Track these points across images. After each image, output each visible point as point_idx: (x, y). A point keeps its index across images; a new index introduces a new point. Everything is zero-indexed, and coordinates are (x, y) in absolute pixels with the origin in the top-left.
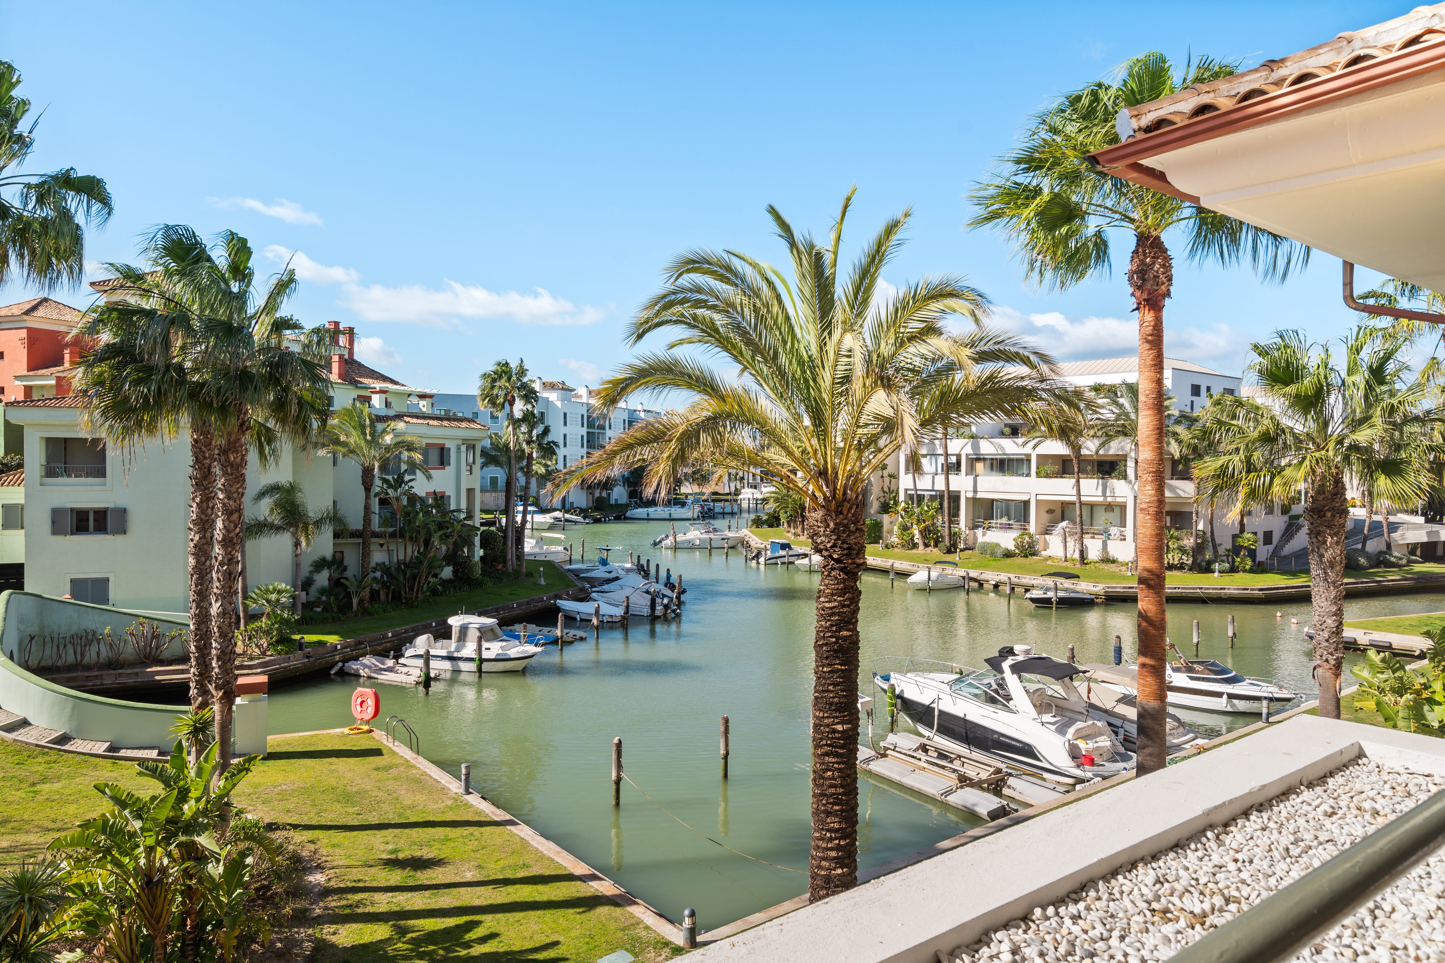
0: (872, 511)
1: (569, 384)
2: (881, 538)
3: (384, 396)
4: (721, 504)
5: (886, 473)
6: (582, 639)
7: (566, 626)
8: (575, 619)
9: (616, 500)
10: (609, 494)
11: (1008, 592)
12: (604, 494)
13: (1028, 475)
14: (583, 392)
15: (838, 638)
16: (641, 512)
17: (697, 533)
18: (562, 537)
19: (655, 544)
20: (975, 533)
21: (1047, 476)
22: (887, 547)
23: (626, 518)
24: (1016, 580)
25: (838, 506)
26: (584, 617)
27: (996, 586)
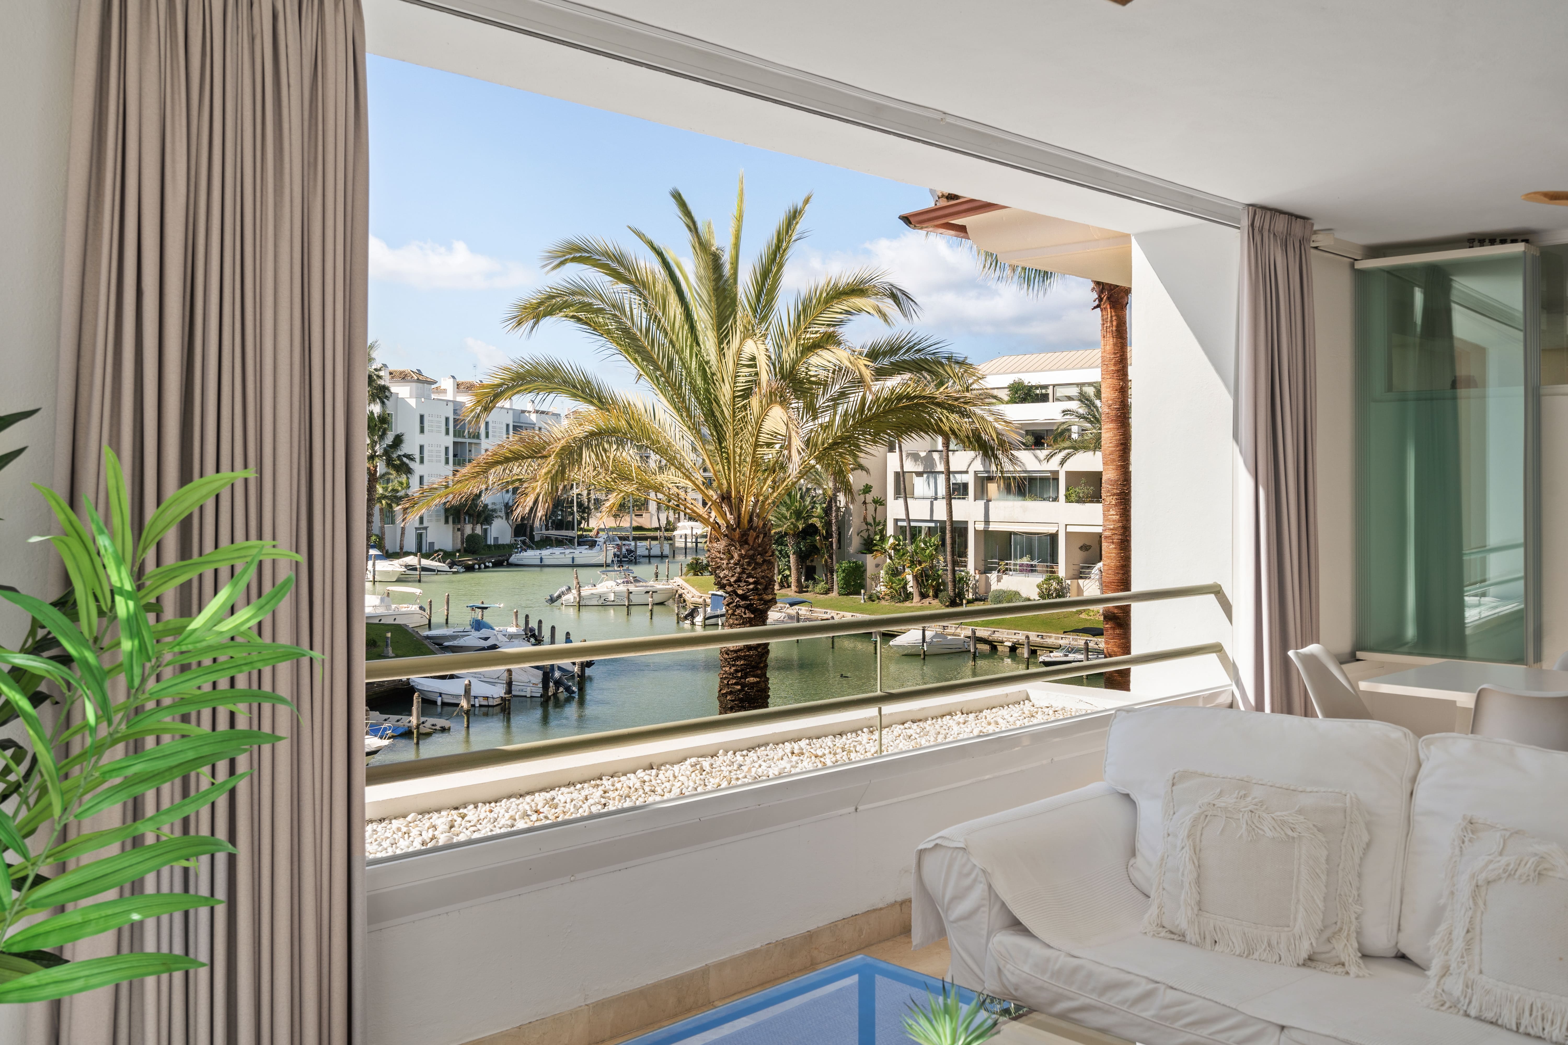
0: (852, 550)
1: (428, 373)
2: (863, 586)
4: (646, 543)
5: (869, 498)
6: (444, 730)
7: (423, 713)
8: (435, 703)
9: (496, 539)
10: (486, 530)
11: (1026, 655)
12: (478, 530)
13: (1056, 499)
14: (447, 384)
15: (743, 686)
16: (531, 555)
17: (611, 584)
18: (417, 591)
19: (552, 600)
20: (987, 578)
21: (1080, 501)
22: (871, 599)
23: (510, 565)
24: (1039, 640)
25: (743, 535)
26: (447, 700)
27: (1013, 649)
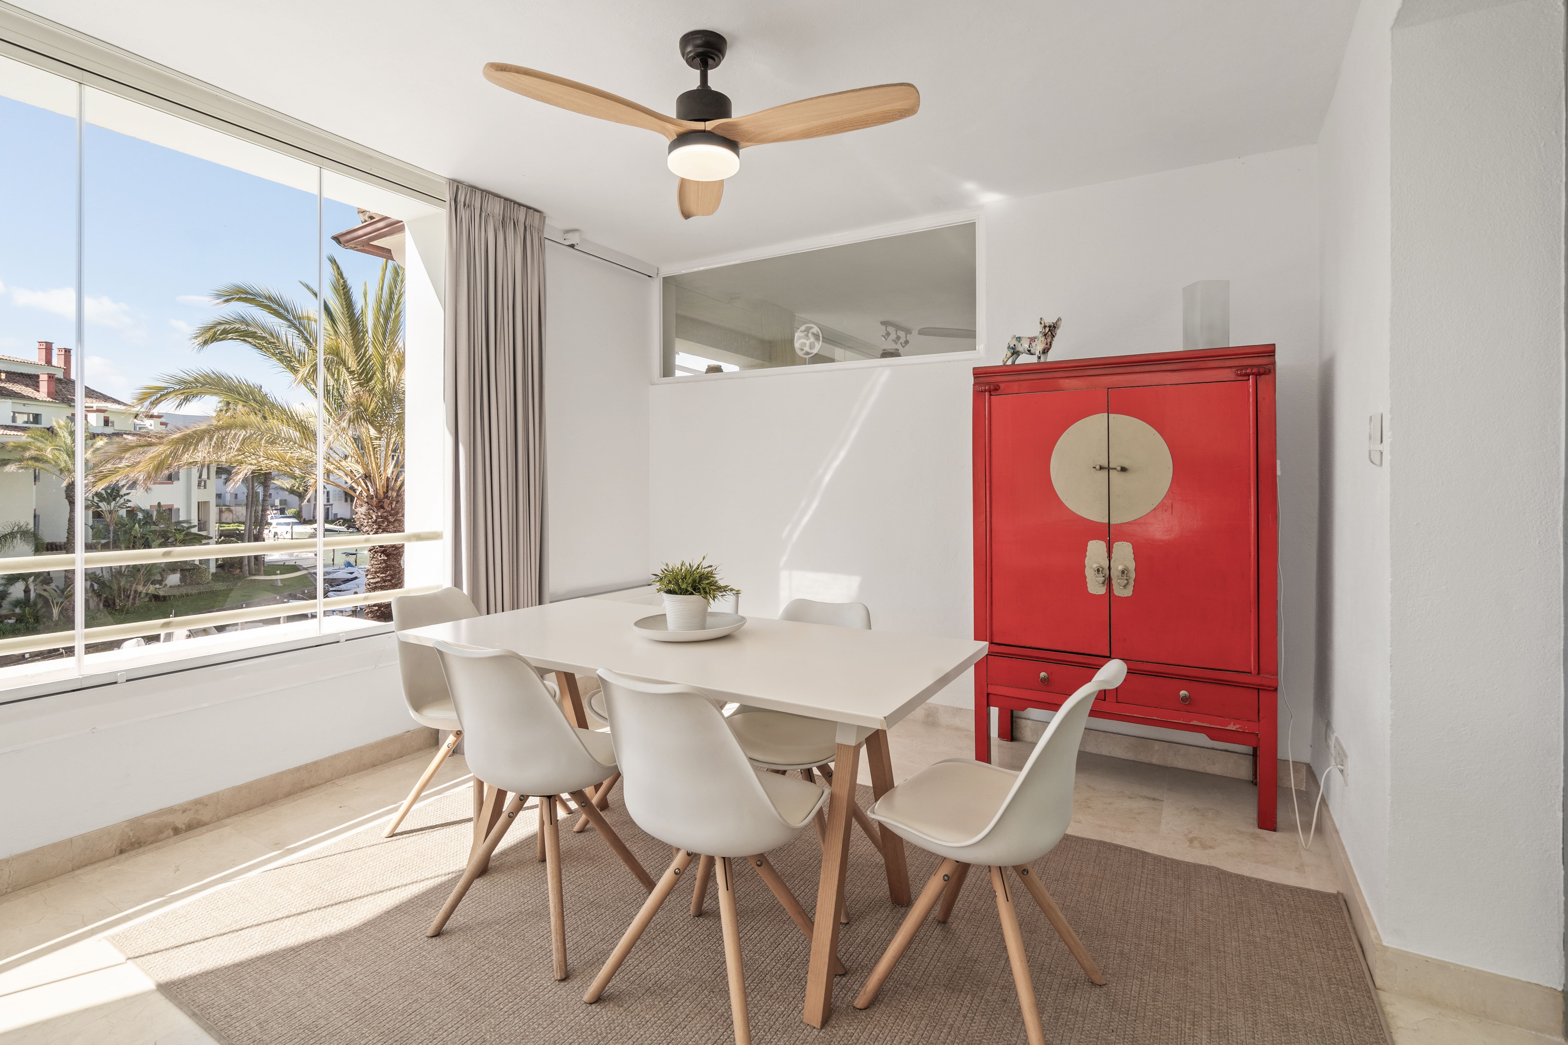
3: (102, 415)
25: (380, 502)
